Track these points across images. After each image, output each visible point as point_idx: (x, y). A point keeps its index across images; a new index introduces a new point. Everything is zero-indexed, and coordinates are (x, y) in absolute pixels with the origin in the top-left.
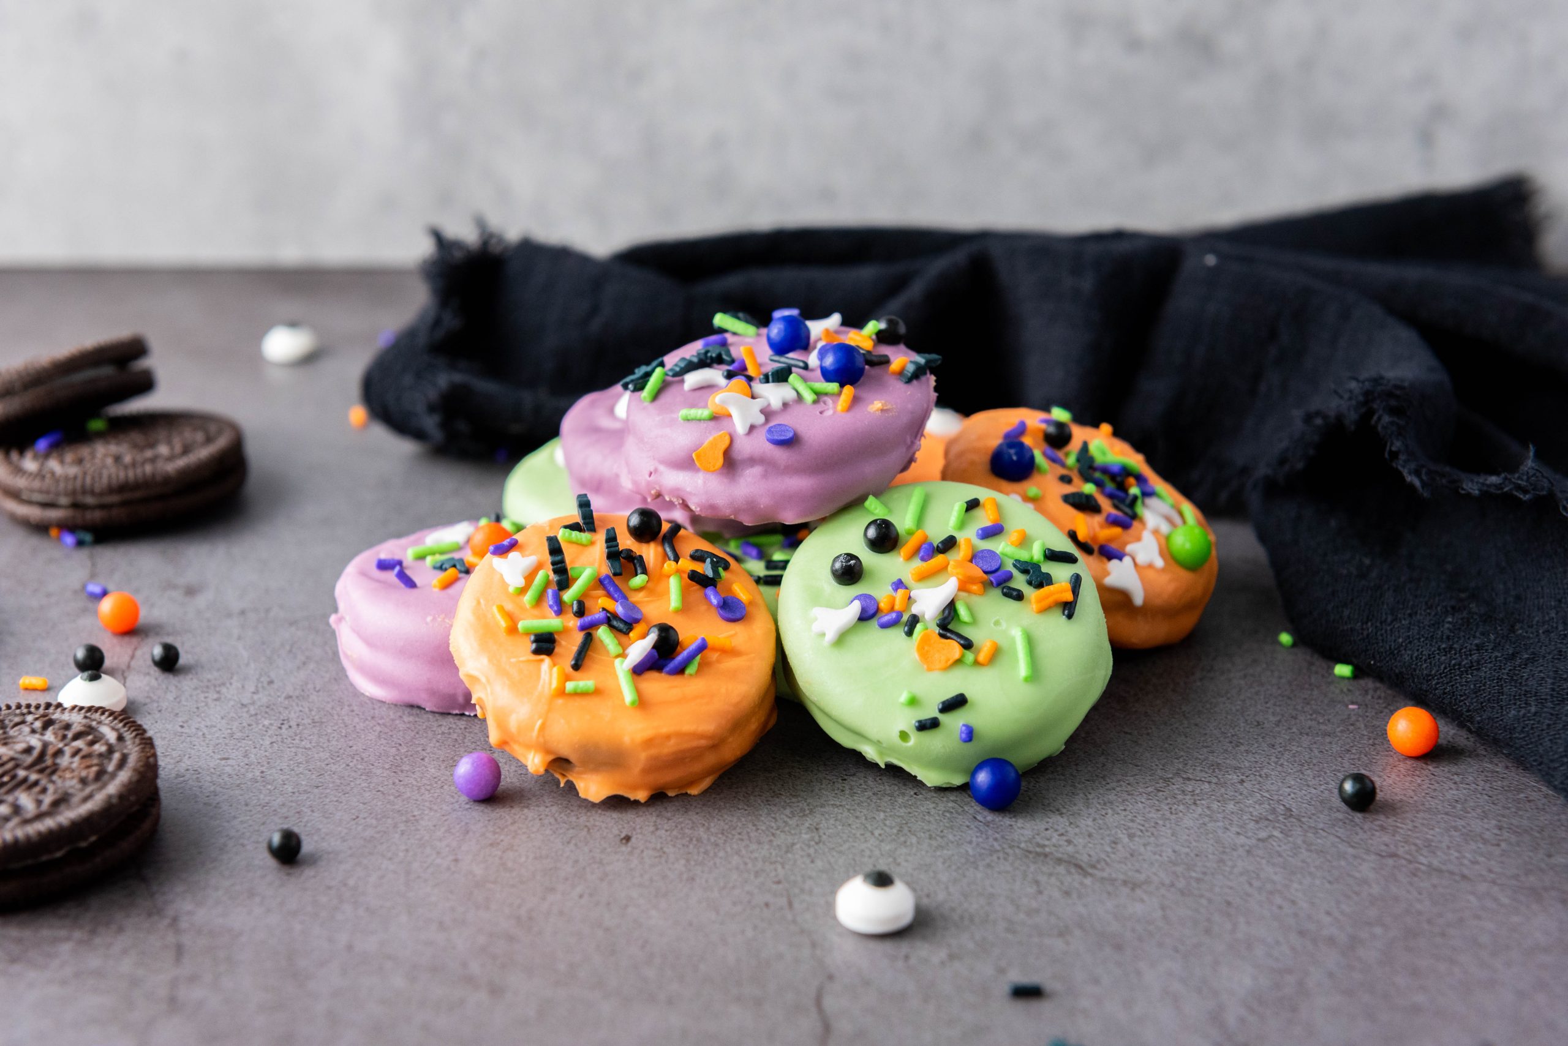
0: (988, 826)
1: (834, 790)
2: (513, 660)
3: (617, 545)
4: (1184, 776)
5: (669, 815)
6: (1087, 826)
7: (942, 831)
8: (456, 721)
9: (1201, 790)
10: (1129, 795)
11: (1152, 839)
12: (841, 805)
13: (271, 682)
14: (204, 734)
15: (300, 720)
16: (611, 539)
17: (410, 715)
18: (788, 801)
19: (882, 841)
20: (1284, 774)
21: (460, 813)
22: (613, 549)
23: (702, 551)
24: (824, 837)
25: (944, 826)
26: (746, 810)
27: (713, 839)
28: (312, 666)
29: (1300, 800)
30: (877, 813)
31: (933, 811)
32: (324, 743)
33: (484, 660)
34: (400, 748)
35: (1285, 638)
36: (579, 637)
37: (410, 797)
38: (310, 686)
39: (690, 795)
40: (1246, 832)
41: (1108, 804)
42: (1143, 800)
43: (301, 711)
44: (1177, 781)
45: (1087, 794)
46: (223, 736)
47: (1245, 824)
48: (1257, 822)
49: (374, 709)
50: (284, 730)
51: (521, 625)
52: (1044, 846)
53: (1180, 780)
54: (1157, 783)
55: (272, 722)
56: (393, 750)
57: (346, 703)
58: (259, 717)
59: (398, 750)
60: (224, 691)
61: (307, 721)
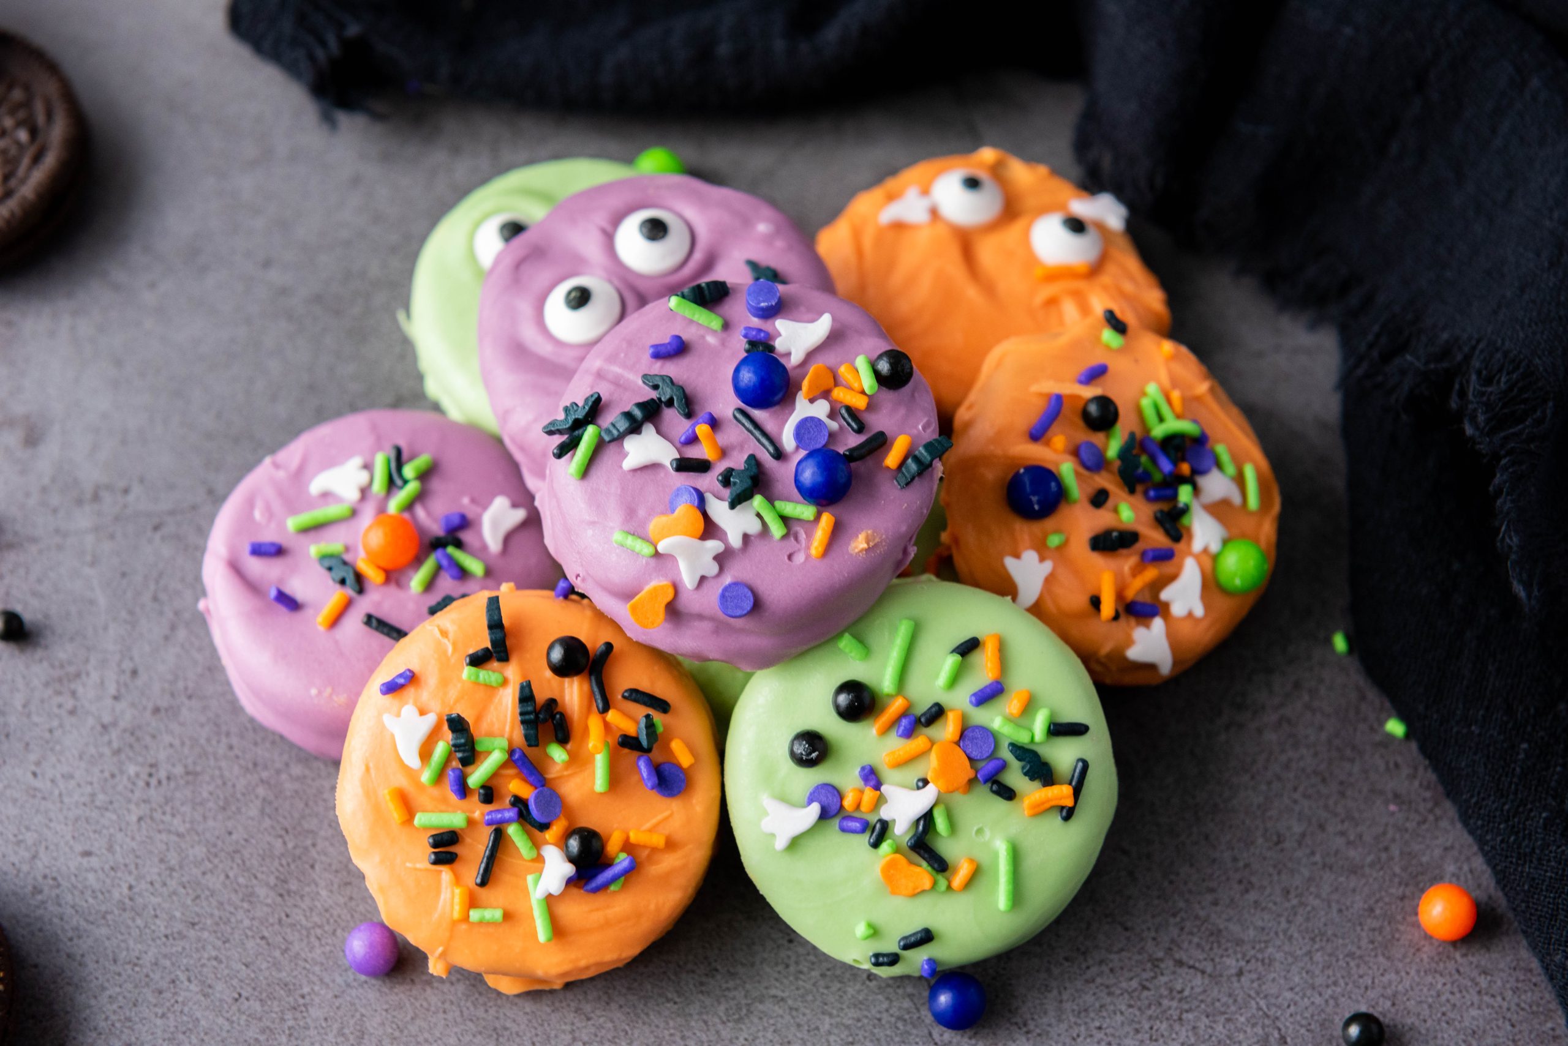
1: (777, 964)
2: (408, 865)
4: (1177, 956)
5: (588, 1008)
9: (1192, 988)
10: (1109, 993)
12: (783, 999)
14: (60, 795)
15: (170, 767)
18: (724, 986)
20: (1290, 960)
21: (354, 992)
26: (675, 1003)
28: (182, 634)
29: (1299, 1018)
30: (822, 1017)
31: (885, 1017)
32: (199, 823)
34: (287, 838)
35: (1340, 643)
36: (485, 837)
37: (298, 954)
38: (181, 685)
41: (1083, 1014)
42: (1123, 1008)
43: (171, 745)
44: (1168, 967)
46: (83, 799)
49: (255, 745)
50: (152, 791)
51: (420, 819)
53: (1171, 963)
54: (1144, 970)
55: (138, 769)
56: (278, 844)
57: (224, 728)
58: (123, 756)
59: (285, 843)
60: (80, 690)
61: (179, 770)
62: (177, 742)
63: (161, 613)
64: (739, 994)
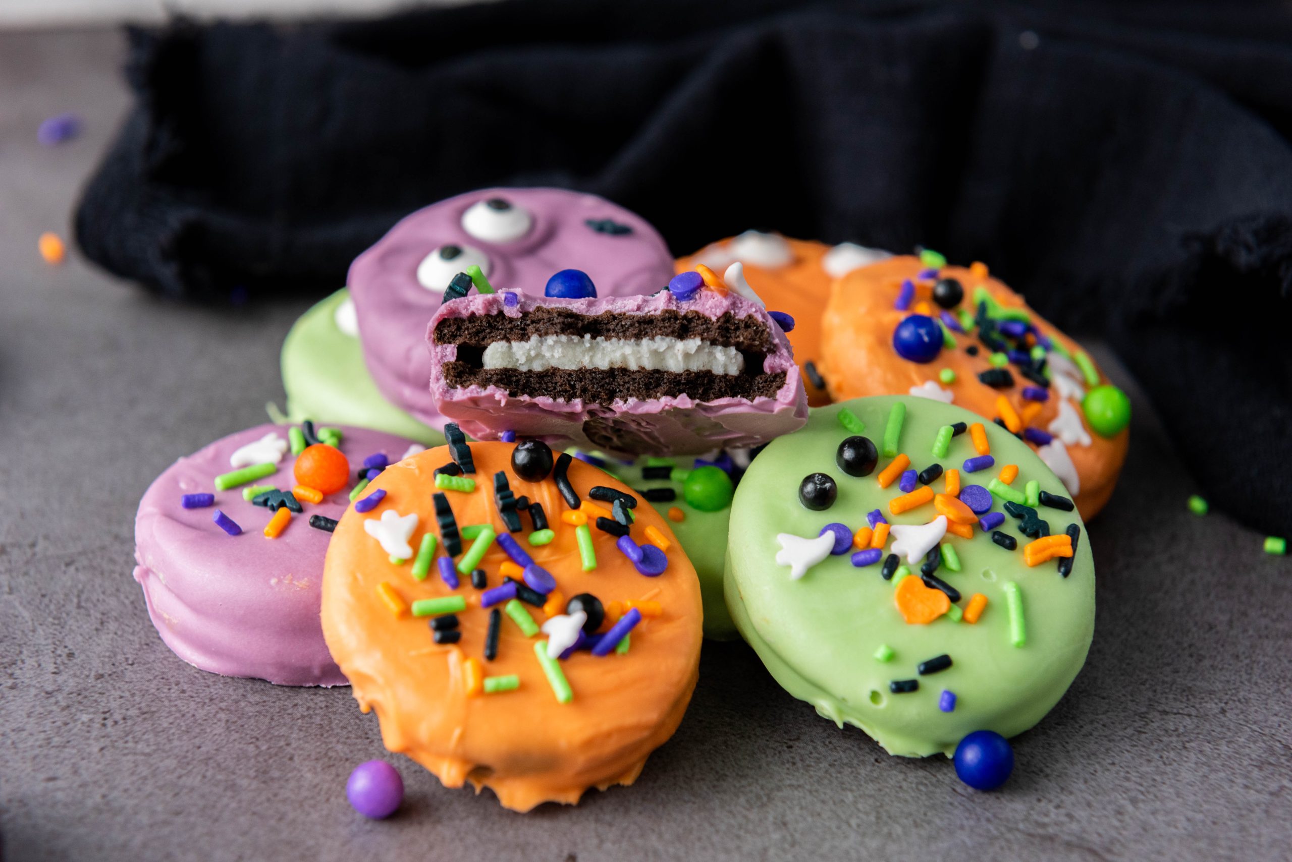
0: (973, 801)
1: (783, 764)
2: (413, 653)
3: (512, 495)
4: (1160, 708)
5: (608, 818)
6: (1081, 791)
7: (925, 814)
8: (312, 697)
9: (1185, 727)
10: (1110, 741)
11: (1158, 804)
12: (799, 786)
13: (71, 655)
14: (13, 743)
15: (124, 711)
16: (502, 487)
17: (255, 692)
18: (738, 785)
19: (864, 835)
20: (1264, 697)
21: (362, 837)
22: (508, 500)
23: (604, 488)
24: (797, 836)
25: (925, 805)
27: (671, 850)
28: (112, 626)
30: (843, 793)
31: (905, 785)
32: (165, 744)
33: (378, 655)
34: (258, 744)
35: (1198, 505)
36: (484, 618)
37: (294, 819)
38: (120, 657)
39: (623, 787)
40: (1254, 784)
41: (1093, 757)
42: (1128, 748)
43: (121, 697)
44: (1155, 717)
45: (1064, 744)
46: (38, 743)
47: (1249, 772)
48: (1260, 768)
49: (208, 687)
50: (109, 729)
51: (417, 607)
52: (1044, 825)
53: (1156, 714)
54: (1135, 721)
55: (91, 716)
56: (251, 748)
57: (172, 680)
58: (73, 710)
59: (257, 747)
60: (18, 672)
61: (133, 712)
62: (127, 694)
63: (89, 615)
64: (756, 788)
